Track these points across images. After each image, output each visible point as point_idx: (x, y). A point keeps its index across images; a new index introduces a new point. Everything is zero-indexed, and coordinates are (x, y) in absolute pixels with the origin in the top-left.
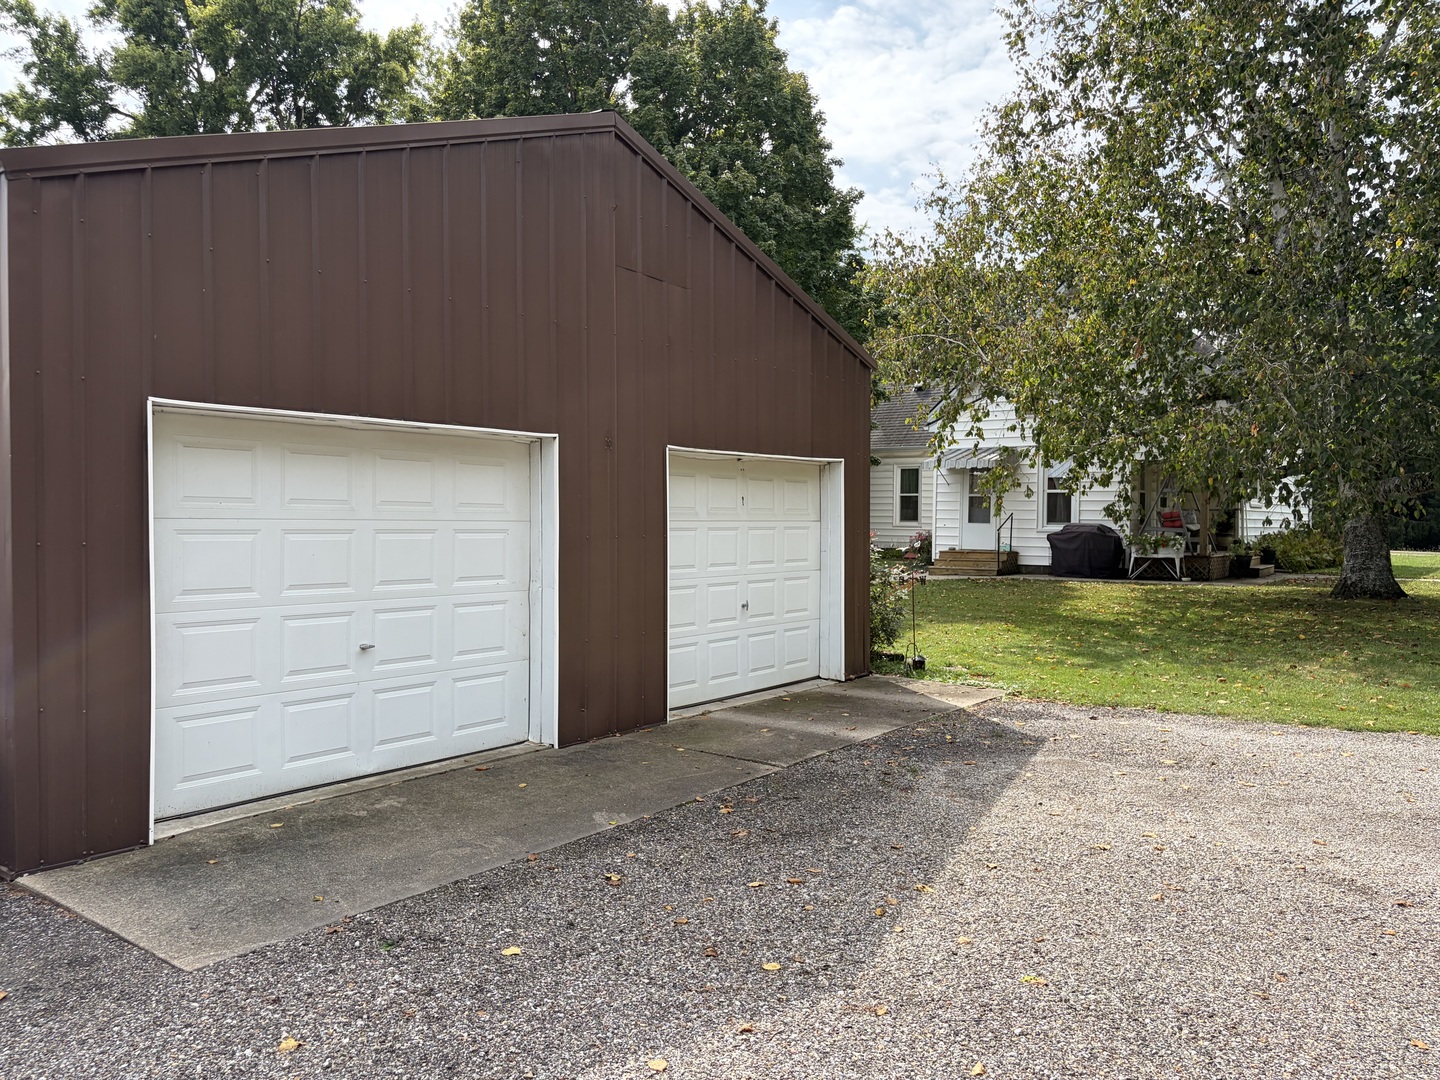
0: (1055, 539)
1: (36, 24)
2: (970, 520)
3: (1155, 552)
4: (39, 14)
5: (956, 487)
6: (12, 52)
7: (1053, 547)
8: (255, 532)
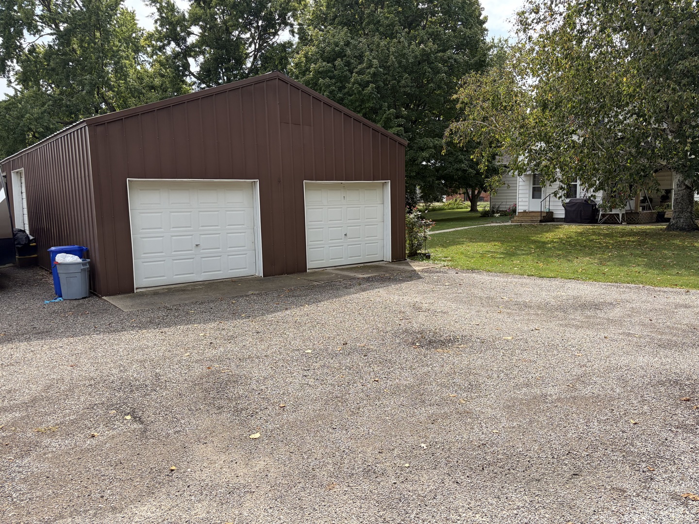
0: (567, 206)
1: (158, 2)
2: (533, 198)
3: (611, 211)
5: (528, 183)
6: (151, 15)
7: (565, 209)
8: (161, 212)
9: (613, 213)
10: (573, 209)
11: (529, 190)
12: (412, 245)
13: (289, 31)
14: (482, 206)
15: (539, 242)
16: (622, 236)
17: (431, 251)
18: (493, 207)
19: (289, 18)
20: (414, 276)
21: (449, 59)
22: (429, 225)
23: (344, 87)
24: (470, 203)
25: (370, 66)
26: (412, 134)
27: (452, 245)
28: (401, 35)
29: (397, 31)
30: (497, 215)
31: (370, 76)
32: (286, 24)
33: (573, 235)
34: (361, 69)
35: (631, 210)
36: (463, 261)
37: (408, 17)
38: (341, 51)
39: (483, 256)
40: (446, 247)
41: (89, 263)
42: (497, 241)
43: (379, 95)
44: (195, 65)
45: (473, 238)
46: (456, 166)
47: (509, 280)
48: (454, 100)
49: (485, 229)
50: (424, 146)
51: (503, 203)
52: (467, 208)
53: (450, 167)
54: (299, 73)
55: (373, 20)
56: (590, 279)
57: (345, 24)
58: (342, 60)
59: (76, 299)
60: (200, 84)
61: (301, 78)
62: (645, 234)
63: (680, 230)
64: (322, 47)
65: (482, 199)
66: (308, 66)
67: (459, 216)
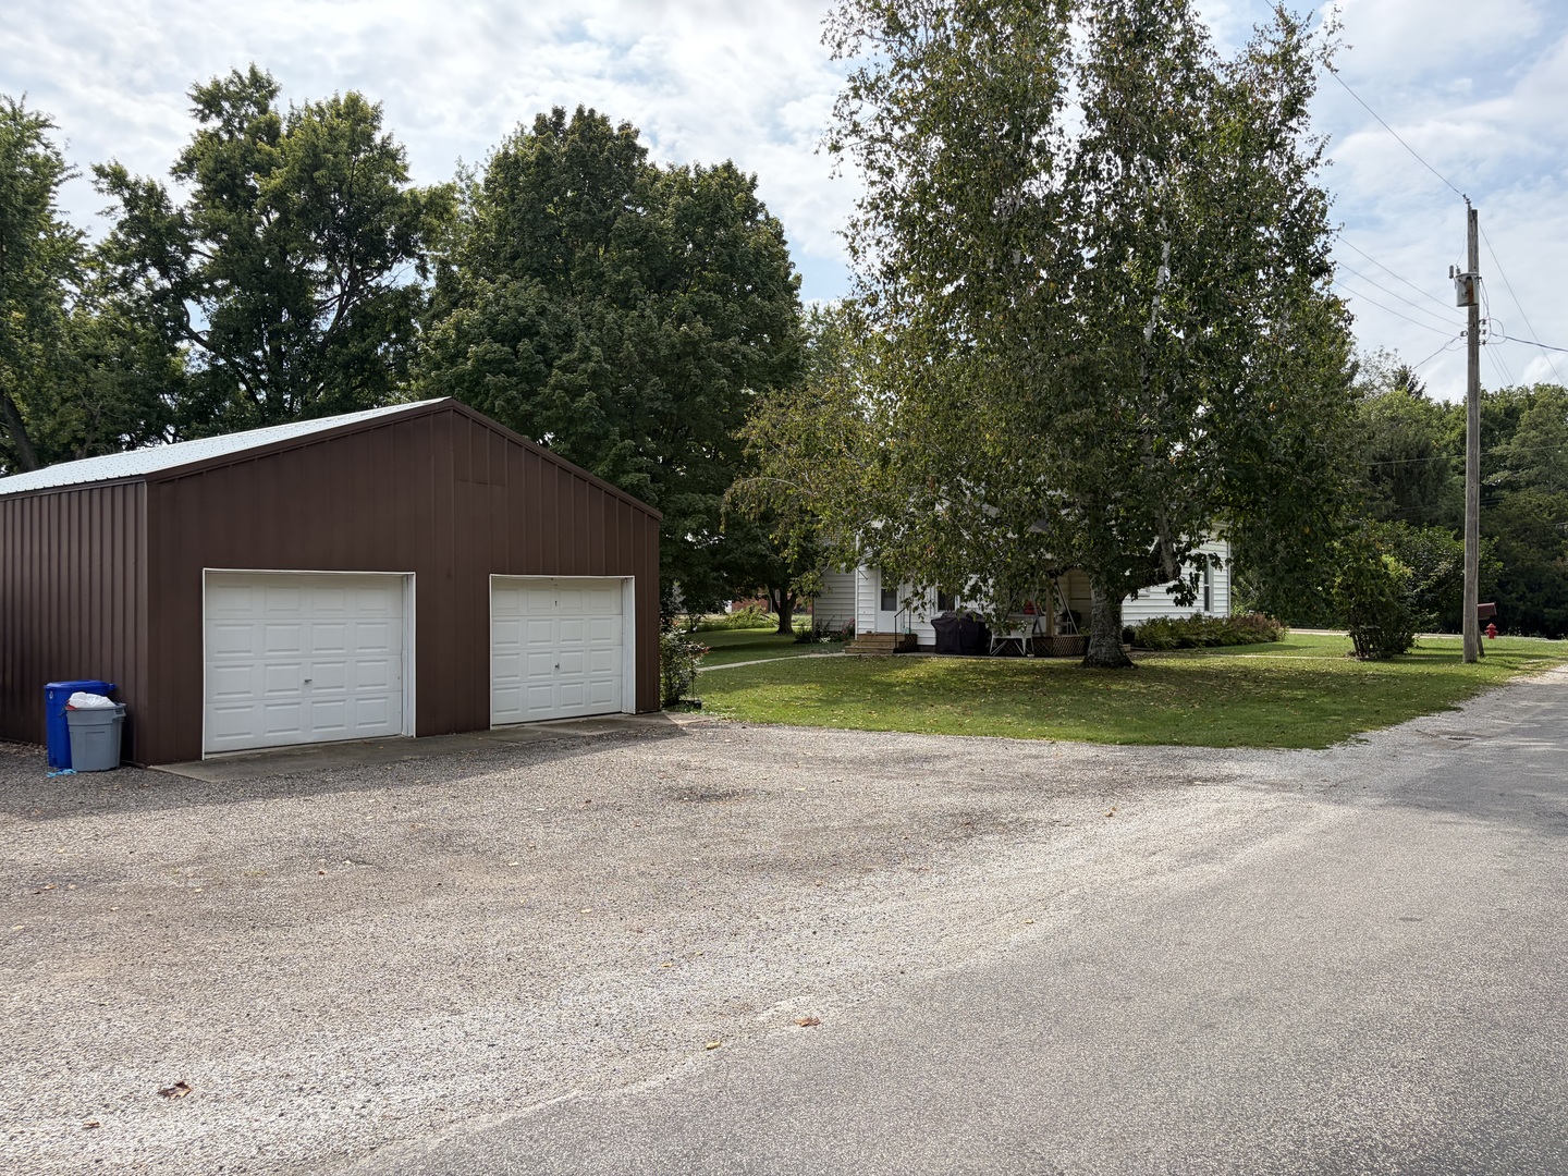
0: (939, 624)
1: (128, 187)
2: (882, 609)
3: (1009, 634)
4: (131, 178)
5: (873, 582)
6: (107, 210)
7: (936, 630)
8: (252, 625)
9: (1012, 637)
10: (948, 629)
11: (876, 595)
12: (670, 687)
13: (416, 267)
14: (801, 622)
15: (882, 683)
16: (1015, 675)
17: (703, 698)
18: (817, 625)
19: (416, 242)
20: (674, 732)
21: (733, 353)
22: (700, 651)
23: (534, 393)
24: (778, 616)
25: (586, 357)
26: (665, 485)
27: (739, 689)
28: (645, 303)
29: (635, 295)
30: (825, 640)
31: (586, 376)
32: (410, 254)
33: (941, 674)
34: (569, 362)
35: (1041, 633)
36: (754, 712)
37: (657, 270)
38: (530, 324)
39: (787, 704)
40: (728, 692)
41: (125, 708)
42: (815, 682)
43: (603, 412)
44: (199, 316)
45: (775, 677)
46: (748, 547)
47: (821, 734)
48: (740, 441)
49: (798, 662)
50: (689, 508)
51: (837, 618)
52: (773, 627)
53: (737, 549)
54: (443, 359)
55: (591, 269)
56: (936, 731)
57: (536, 273)
58: (532, 341)
59: (100, 771)
60: (214, 358)
61: (448, 369)
62: (1050, 672)
63: (1102, 666)
64: (491, 312)
65: (800, 611)
66: (462, 346)
67: (756, 642)
